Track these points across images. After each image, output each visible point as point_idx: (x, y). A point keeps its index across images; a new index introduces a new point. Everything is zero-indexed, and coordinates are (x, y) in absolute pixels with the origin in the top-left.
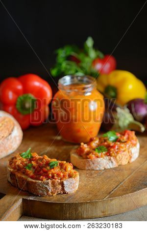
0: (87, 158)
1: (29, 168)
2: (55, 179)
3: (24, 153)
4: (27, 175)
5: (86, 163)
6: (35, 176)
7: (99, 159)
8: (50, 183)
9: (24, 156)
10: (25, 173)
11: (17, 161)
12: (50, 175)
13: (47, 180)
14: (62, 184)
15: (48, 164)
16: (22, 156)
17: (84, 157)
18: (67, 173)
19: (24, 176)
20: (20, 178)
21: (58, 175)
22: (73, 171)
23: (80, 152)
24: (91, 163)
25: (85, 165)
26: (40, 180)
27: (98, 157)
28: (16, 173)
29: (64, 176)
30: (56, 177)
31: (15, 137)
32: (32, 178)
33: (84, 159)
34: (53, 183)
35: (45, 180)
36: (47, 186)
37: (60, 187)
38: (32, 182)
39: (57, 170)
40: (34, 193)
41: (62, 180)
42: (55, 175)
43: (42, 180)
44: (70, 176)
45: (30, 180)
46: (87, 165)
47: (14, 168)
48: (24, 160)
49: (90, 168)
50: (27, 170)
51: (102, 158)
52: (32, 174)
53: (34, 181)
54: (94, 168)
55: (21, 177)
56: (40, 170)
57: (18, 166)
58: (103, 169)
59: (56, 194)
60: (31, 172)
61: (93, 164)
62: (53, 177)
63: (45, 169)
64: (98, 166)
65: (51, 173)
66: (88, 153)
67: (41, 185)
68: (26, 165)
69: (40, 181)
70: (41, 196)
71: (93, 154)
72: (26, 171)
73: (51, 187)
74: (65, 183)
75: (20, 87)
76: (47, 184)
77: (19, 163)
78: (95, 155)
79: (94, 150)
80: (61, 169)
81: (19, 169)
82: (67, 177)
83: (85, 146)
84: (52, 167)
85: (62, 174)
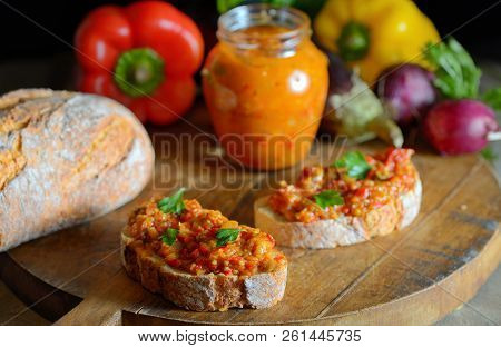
0: (295, 220)
1: (170, 240)
2: (226, 273)
4: (163, 256)
5: (294, 232)
6: (180, 262)
7: (325, 224)
8: (212, 282)
10: (158, 251)
11: (144, 220)
12: (215, 263)
13: (207, 273)
14: (242, 286)
15: (213, 234)
17: (288, 216)
18: (255, 260)
19: (153, 260)
20: (146, 262)
21: (234, 264)
22: (273, 255)
23: (279, 205)
24: (305, 232)
25: (290, 236)
26: (189, 272)
27: (321, 217)
28: (138, 250)
29: (247, 267)
30: (227, 268)
32: (172, 264)
33: (287, 221)
34: (220, 283)
35: (200, 273)
36: (204, 289)
37: (237, 293)
38: (171, 276)
39: (232, 251)
40: (176, 302)
41: (242, 277)
42: (227, 263)
43: (194, 273)
44: (263, 268)
45: (166, 269)
46: (295, 235)
47: (137, 236)
48: (164, 217)
49: (302, 244)
50: (164, 244)
51: (332, 221)
52: (173, 256)
53: (175, 273)
54: (312, 245)
55: (146, 260)
56: (194, 249)
57: (147, 232)
58: (334, 246)
59: (226, 308)
60: (171, 250)
61: (311, 233)
62: (221, 267)
63: (205, 246)
64: (322, 238)
65: (215, 257)
66: (298, 208)
67: (190, 285)
68: (164, 231)
69: (189, 276)
70: (191, 310)
71: (309, 210)
72: (160, 247)
73: (214, 292)
74: (248, 283)
76: (206, 283)
77: (148, 223)
78: (314, 213)
79: (312, 198)
80: (243, 248)
81: (146, 239)
82: (255, 270)
83: (291, 188)
84: (223, 243)
85: (242, 263)
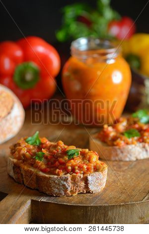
0: (113, 145)
1: (40, 158)
2: (77, 173)
3: (30, 138)
4: (36, 167)
5: (113, 152)
6: (48, 169)
7: (130, 147)
8: (70, 179)
9: (30, 142)
10: (33, 165)
11: (21, 149)
12: (70, 168)
13: (66, 174)
14: (86, 180)
15: (65, 152)
16: (27, 142)
17: (109, 143)
18: (92, 165)
19: (32, 170)
20: (27, 171)
21: (80, 168)
22: (99, 162)
23: (104, 138)
24: (119, 152)
25: (111, 154)
26: (55, 174)
27: (127, 144)
28: (22, 165)
29: (88, 169)
30: (77, 171)
31: (16, 118)
32: (44, 171)
33: (108, 145)
34: (74, 179)
35: (62, 174)
36: (65, 183)
37: (83, 184)
38: (45, 178)
39: (77, 161)
40: (47, 193)
41: (85, 175)
42: (77, 167)
43: (58, 174)
44: (96, 169)
45: (41, 174)
46: (114, 153)
47: (19, 158)
48: (31, 147)
49: (117, 158)
50: (37, 160)
51: (133, 146)
52: (44, 167)
53: (47, 176)
54: (123, 159)
55: (28, 171)
56: (55, 162)
57: (24, 155)
58: (134, 159)
59: (77, 193)
60: (41, 163)
61: (122, 152)
62: (73, 170)
63: (62, 160)
64: (129, 156)
65: (70, 164)
66: (115, 139)
67: (56, 181)
68: (35, 154)
69: (56, 176)
70: (56, 196)
71: (121, 140)
72: (35, 162)
73: (70, 184)
74: (90, 178)
75: (19, 53)
76: (66, 180)
77: (24, 151)
78: (124, 141)
79: (122, 134)
80: (83, 159)
81: (24, 159)
82: (92, 170)
83: (110, 129)
84: (71, 157)
85: (85, 167)
